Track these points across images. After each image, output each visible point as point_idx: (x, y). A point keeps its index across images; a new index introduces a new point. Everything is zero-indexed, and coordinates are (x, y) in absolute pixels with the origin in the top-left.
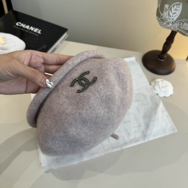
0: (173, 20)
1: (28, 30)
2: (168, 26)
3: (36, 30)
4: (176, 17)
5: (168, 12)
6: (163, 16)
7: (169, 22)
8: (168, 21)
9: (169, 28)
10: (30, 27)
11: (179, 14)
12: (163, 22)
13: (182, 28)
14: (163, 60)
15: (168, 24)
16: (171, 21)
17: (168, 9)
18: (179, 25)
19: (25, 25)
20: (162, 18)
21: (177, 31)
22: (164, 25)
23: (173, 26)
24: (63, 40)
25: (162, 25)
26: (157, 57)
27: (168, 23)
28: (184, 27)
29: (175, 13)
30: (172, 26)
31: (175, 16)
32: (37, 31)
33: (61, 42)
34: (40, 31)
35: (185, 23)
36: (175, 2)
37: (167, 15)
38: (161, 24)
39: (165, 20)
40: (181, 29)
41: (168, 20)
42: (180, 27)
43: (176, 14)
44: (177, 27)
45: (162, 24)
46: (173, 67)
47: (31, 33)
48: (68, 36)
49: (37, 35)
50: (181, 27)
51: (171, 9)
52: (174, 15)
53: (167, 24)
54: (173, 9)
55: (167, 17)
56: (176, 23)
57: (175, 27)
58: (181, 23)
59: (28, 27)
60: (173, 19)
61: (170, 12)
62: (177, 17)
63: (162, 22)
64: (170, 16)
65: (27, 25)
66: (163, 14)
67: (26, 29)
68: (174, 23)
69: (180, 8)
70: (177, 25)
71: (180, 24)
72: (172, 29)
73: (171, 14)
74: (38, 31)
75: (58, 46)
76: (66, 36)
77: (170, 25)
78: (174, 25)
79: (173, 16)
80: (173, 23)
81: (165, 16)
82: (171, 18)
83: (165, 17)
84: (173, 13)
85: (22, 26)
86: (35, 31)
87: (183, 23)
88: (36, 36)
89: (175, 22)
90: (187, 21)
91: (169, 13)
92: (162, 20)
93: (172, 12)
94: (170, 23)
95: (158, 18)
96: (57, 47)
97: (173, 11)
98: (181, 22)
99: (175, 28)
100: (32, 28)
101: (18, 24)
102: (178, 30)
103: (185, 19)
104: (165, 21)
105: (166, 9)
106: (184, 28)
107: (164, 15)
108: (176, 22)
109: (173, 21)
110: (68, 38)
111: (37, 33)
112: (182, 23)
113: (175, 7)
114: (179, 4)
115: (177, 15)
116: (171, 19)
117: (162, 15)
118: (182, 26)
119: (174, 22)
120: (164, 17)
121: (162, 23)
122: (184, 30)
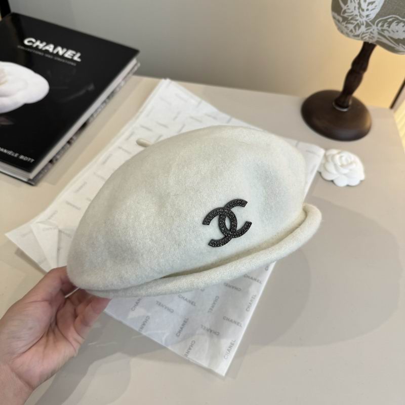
0: (369, 18)
1: (52, 54)
2: (358, 32)
3: (69, 54)
4: (374, 10)
6: (347, 11)
7: (360, 24)
8: (358, 22)
9: (360, 38)
10: (55, 48)
11: (381, 5)
12: (347, 23)
13: (387, 36)
14: (345, 110)
15: (357, 28)
16: (364, 19)
18: (380, 28)
19: (44, 44)
20: (346, 15)
21: (375, 43)
22: (348, 31)
23: (367, 31)
24: (129, 73)
25: (345, 30)
26: (334, 104)
27: (358, 24)
28: (392, 32)
29: (372, 3)
30: (365, 32)
31: (372, 10)
32: (73, 57)
33: (125, 79)
34: (79, 55)
35: (394, 24)
37: (355, 7)
38: (343, 28)
39: (351, 19)
40: (384, 37)
41: (358, 18)
42: (383, 33)
43: (374, 5)
44: (377, 34)
45: (346, 27)
46: (368, 124)
47: (59, 59)
48: (139, 65)
49: (72, 64)
50: (386, 34)
52: (370, 7)
53: (355, 27)
55: (356, 12)
56: (374, 24)
57: (371, 32)
58: (386, 25)
59: (50, 48)
60: (367, 16)
62: (377, 10)
63: (344, 23)
64: (363, 10)
65: (48, 44)
66: (348, 6)
67: (47, 51)
68: (371, 26)
70: (378, 29)
71: (382, 26)
72: (364, 38)
73: (364, 5)
74: (74, 55)
75: (119, 86)
76: (136, 65)
77: (363, 28)
78: (371, 30)
79: (367, 10)
80: (368, 25)
81: (352, 9)
82: (365, 13)
83: (352, 12)
84: (369, 4)
85: (37, 46)
86: (66, 55)
87: (390, 23)
88: (70, 65)
89: (373, 21)
90: (397, 19)
91: (359, 4)
92: (345, 19)
94: (363, 24)
95: (336, 15)
96: (118, 89)
98: (385, 21)
99: (372, 35)
100: (60, 51)
101: (29, 42)
102: (379, 40)
103: (394, 16)
104: (352, 21)
106: (391, 35)
107: (349, 9)
108: (375, 21)
109: (368, 21)
110: (139, 69)
111: (72, 60)
112: (388, 24)
115: (376, 6)
116: (364, 17)
117: (344, 7)
118: (387, 30)
119: (370, 23)
120: (348, 13)
121: (345, 25)
122: (391, 38)
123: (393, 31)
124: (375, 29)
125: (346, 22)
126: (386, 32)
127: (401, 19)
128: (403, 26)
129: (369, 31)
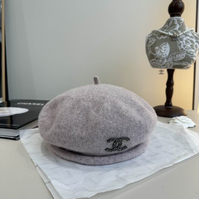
2: (164, 63)
4: (167, 53)
5: (159, 51)
6: (157, 55)
8: (163, 58)
9: (165, 67)
13: (176, 61)
15: (163, 61)
17: (159, 49)
20: (157, 57)
29: (165, 50)
30: (167, 62)
35: (177, 55)
36: (162, 44)
37: (159, 53)
39: (160, 57)
41: (162, 56)
42: (174, 61)
44: (172, 62)
45: (159, 62)
51: (161, 48)
53: (162, 61)
54: (162, 48)
55: (161, 54)
57: (170, 62)
58: (174, 57)
60: (165, 55)
61: (161, 50)
64: (163, 53)
69: (168, 46)
70: (171, 59)
71: (173, 57)
72: (167, 67)
73: (163, 51)
79: (165, 53)
80: (167, 59)
81: (159, 54)
82: (164, 54)
83: (159, 55)
87: (175, 56)
89: (168, 56)
90: (177, 53)
93: (162, 50)
94: (165, 58)
97: (164, 49)
98: (173, 55)
102: (174, 65)
103: (175, 53)
104: (160, 58)
105: (157, 49)
109: (166, 57)
113: (164, 46)
114: (166, 44)
115: (167, 51)
117: (155, 55)
118: (176, 59)
119: (168, 57)
122: (178, 61)
123: (178, 58)
124: (170, 59)
125: (158, 60)
126: (175, 59)
127: (178, 52)
128: (181, 54)
129: (168, 61)
